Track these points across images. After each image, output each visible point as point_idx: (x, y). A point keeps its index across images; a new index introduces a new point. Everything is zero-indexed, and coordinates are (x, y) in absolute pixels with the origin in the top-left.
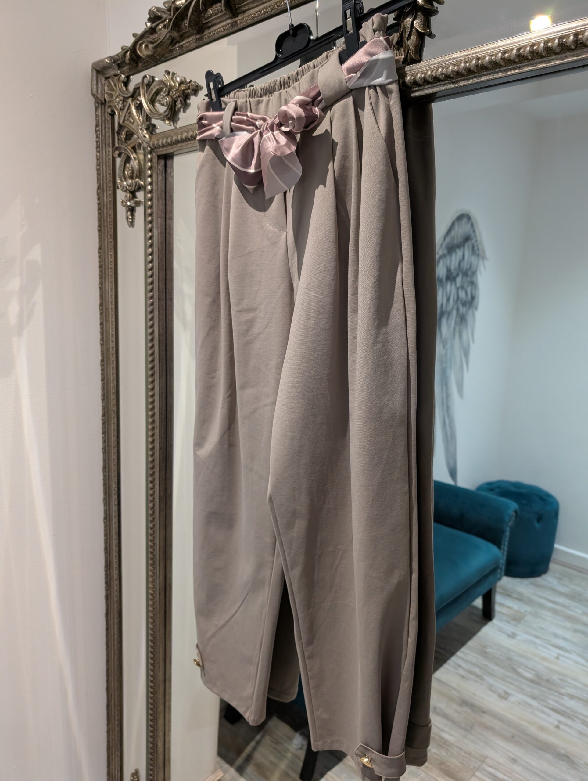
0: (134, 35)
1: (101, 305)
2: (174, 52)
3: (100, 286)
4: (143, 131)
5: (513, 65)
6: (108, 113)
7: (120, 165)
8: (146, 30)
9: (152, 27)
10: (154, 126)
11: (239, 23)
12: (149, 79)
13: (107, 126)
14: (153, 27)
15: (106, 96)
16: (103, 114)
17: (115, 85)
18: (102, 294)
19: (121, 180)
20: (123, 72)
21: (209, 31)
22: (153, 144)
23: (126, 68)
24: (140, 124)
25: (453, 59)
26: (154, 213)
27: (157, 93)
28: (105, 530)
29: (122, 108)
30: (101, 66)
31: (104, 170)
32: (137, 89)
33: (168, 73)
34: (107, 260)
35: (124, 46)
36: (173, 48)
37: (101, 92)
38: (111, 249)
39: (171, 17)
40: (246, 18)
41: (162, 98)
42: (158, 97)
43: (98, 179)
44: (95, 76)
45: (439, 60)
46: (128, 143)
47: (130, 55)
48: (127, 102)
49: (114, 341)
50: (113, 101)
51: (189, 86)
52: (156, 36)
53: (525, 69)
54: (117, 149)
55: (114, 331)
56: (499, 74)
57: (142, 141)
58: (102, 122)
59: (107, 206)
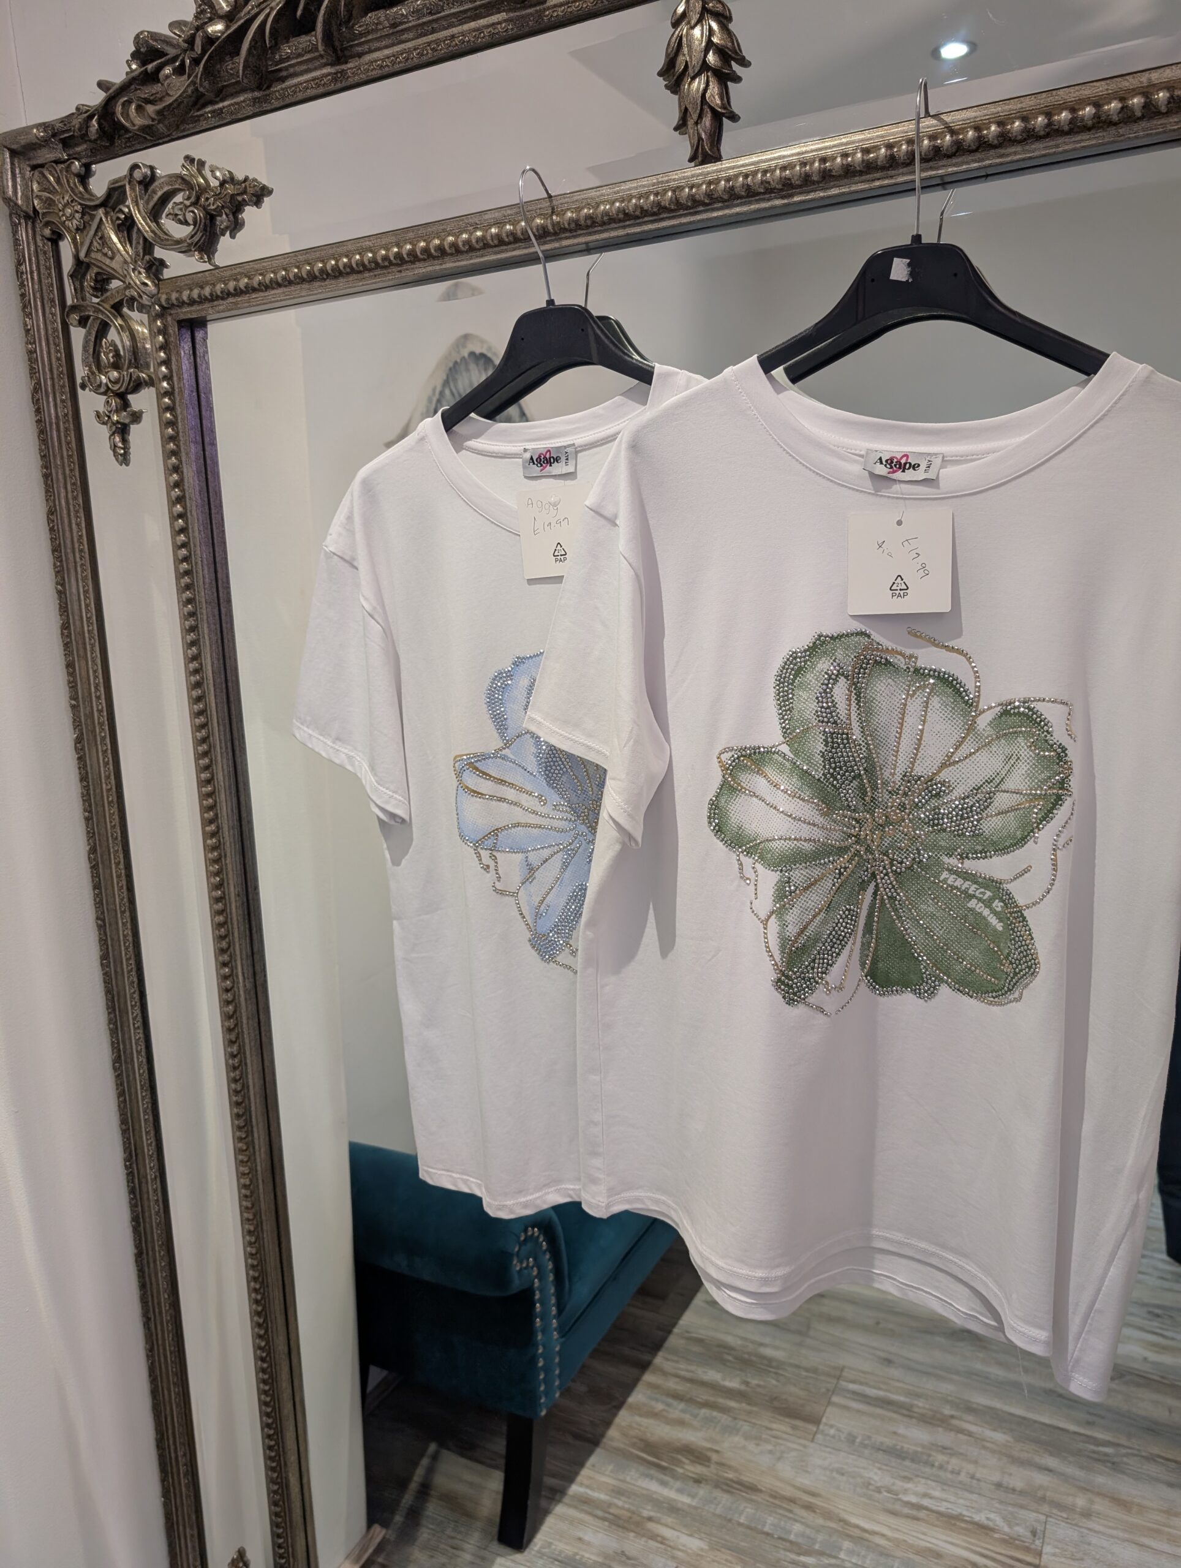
0: (101, 85)
2: (202, 122)
3: (58, 587)
4: (140, 273)
6: (43, 236)
7: (85, 342)
9: (145, 70)
11: (350, 73)
12: (144, 170)
13: (42, 262)
16: (31, 238)
17: (58, 181)
19: (93, 373)
20: (76, 156)
21: (283, 86)
22: (168, 300)
23: (84, 148)
24: (129, 260)
25: (784, 157)
26: (181, 434)
27: (166, 199)
29: (82, 227)
30: (23, 142)
31: (45, 352)
32: (114, 191)
33: (190, 159)
36: (198, 113)
37: (26, 196)
39: (194, 55)
40: (367, 67)
41: (181, 209)
44: (8, 160)
46: (102, 297)
47: (100, 121)
48: (93, 217)
50: (55, 213)
51: (246, 186)
52: (157, 88)
54: (74, 308)
57: (138, 293)
58: (29, 254)
59: (58, 424)
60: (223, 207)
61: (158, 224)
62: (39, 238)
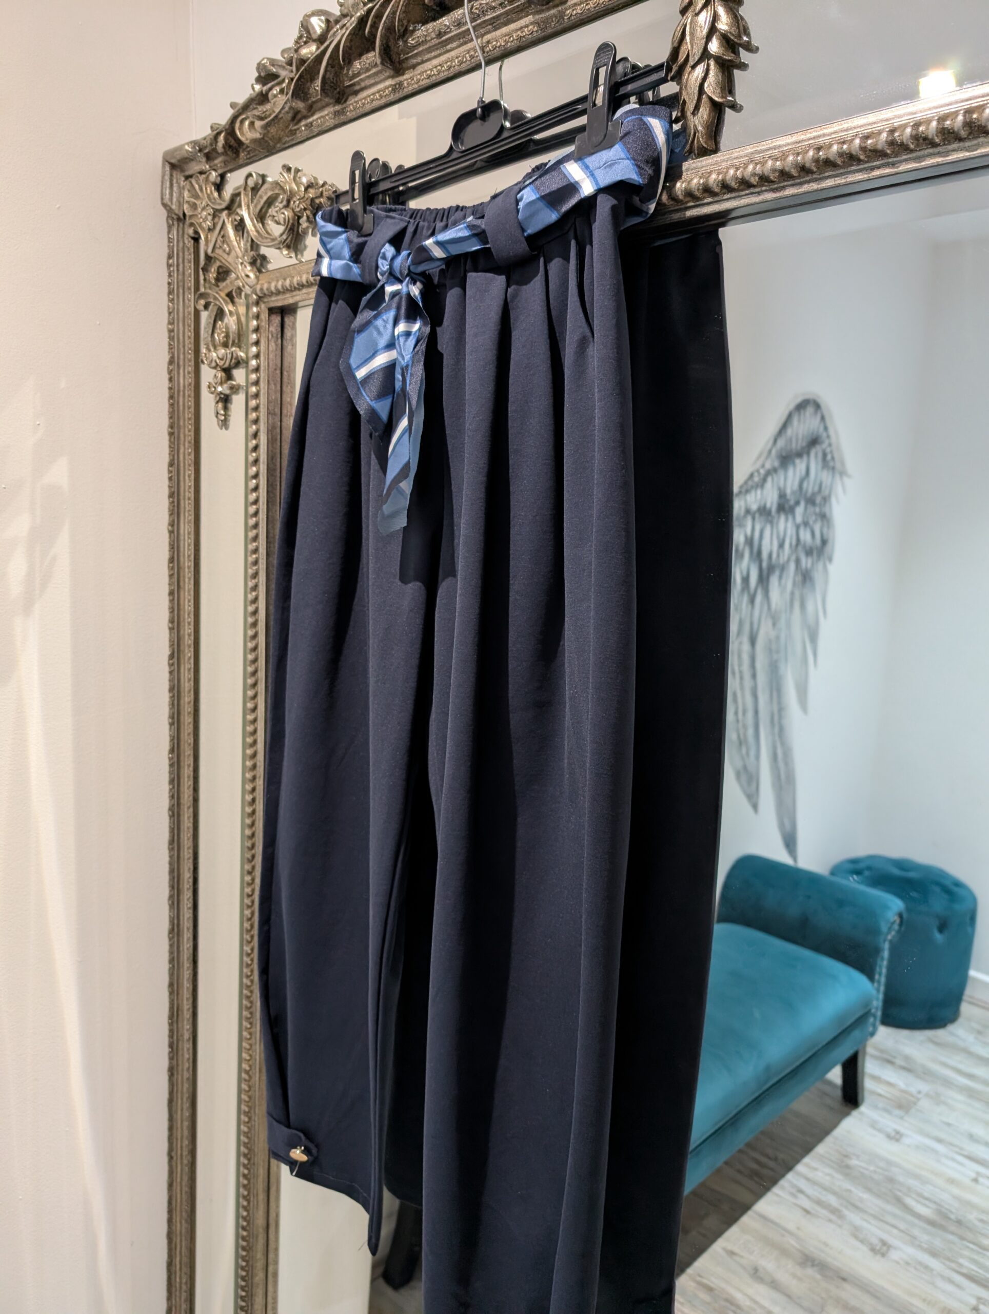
0: (233, 105)
1: (171, 560)
2: (298, 135)
3: (170, 528)
4: (245, 266)
5: (882, 159)
6: (188, 235)
7: (208, 324)
8: (252, 96)
9: (262, 91)
10: (264, 258)
11: (406, 84)
12: (257, 180)
13: (186, 257)
14: (264, 92)
15: (186, 206)
16: (180, 236)
17: (201, 190)
18: (174, 542)
19: (209, 350)
20: (215, 168)
21: (356, 99)
22: (262, 289)
23: (218, 161)
24: (240, 255)
25: (775, 148)
26: (261, 406)
27: (270, 202)
28: (171, 952)
29: (212, 227)
30: (178, 157)
31: (181, 332)
32: (236, 196)
33: (289, 169)
34: (182, 484)
35: (215, 124)
36: (296, 127)
37: (179, 202)
38: (189, 465)
39: (292, 75)
40: (418, 77)
41: (277, 212)
42: (270, 210)
43: (171, 347)
44: (168, 173)
45: (750, 150)
46: (221, 287)
47: (226, 139)
48: (219, 217)
49: (192, 623)
50: (196, 215)
51: (322, 193)
52: (268, 106)
53: (903, 167)
54: (202, 296)
55: (192, 606)
56: (857, 174)
57: (244, 284)
58: (178, 250)
59: (183, 391)
60: (305, 209)
61: (264, 224)
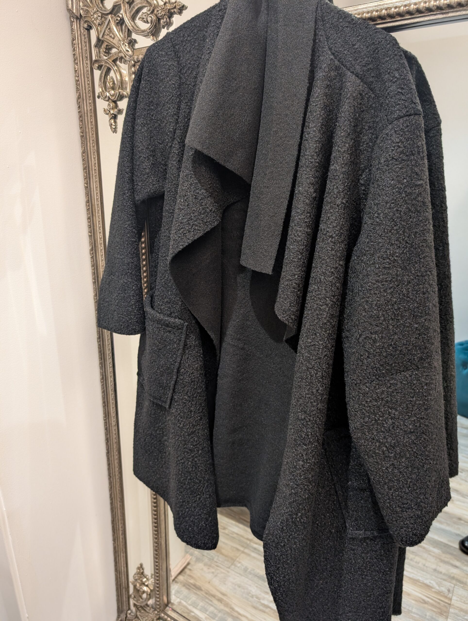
4: (126, 45)
7: (100, 77)
10: (135, 41)
16: (78, 28)
19: (103, 91)
22: (137, 58)
24: (121, 39)
27: (138, 11)
28: (102, 388)
29: (101, 23)
31: (83, 81)
32: (115, 6)
37: (77, 8)
41: (145, 16)
43: (77, 89)
46: (109, 56)
48: (106, 19)
50: (90, 17)
51: (174, 6)
54: (96, 61)
57: (125, 55)
58: (78, 36)
59: (87, 114)
60: (165, 15)
61: (134, 23)
62: (82, 28)
